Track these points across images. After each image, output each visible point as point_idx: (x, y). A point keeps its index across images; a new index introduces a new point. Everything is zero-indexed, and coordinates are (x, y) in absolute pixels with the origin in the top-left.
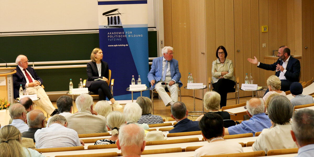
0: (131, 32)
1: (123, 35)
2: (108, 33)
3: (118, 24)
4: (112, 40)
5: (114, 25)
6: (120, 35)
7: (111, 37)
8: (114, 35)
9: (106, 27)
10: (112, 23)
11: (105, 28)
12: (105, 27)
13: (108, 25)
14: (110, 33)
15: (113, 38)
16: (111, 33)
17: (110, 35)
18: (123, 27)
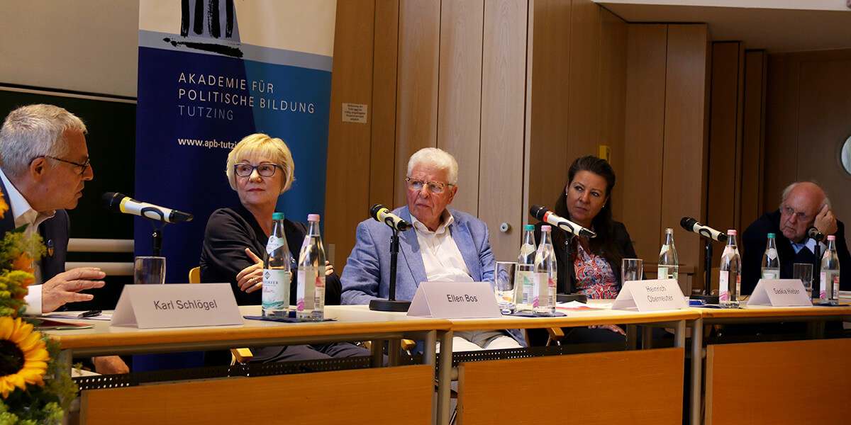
0: (271, 87)
1: (239, 92)
2: (182, 78)
3: (228, 35)
4: (198, 110)
5: (206, 39)
6: (232, 91)
7: (192, 95)
8: (205, 89)
9: (174, 44)
10: (198, 30)
11: (169, 47)
12: (167, 40)
13: (184, 34)
14: (187, 79)
15: (202, 104)
16: (196, 79)
17: (187, 86)
18: (244, 58)
